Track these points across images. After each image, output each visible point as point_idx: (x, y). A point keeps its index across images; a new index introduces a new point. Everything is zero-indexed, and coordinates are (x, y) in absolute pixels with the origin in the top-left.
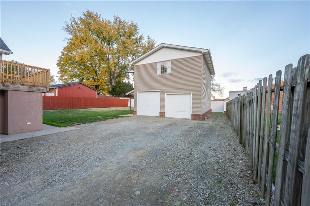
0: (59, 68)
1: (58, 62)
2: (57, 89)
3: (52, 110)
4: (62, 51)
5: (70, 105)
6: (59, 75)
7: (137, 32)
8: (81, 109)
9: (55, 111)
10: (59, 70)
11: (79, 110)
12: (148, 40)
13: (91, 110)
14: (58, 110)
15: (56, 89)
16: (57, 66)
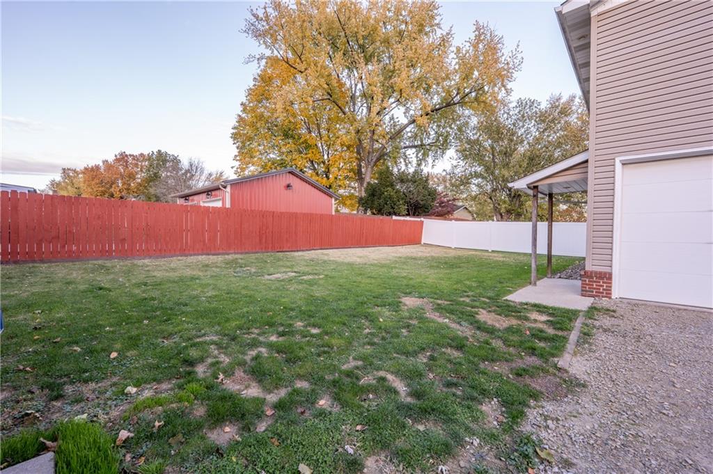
0: (238, 148)
1: (234, 131)
2: (228, 189)
3: (209, 255)
4: (244, 100)
5: (264, 236)
6: (237, 164)
7: (436, 22)
8: (298, 251)
9: (220, 258)
10: (236, 152)
11: (293, 257)
12: (474, 35)
13: (327, 255)
14: (230, 257)
15: (225, 187)
16: (231, 141)
